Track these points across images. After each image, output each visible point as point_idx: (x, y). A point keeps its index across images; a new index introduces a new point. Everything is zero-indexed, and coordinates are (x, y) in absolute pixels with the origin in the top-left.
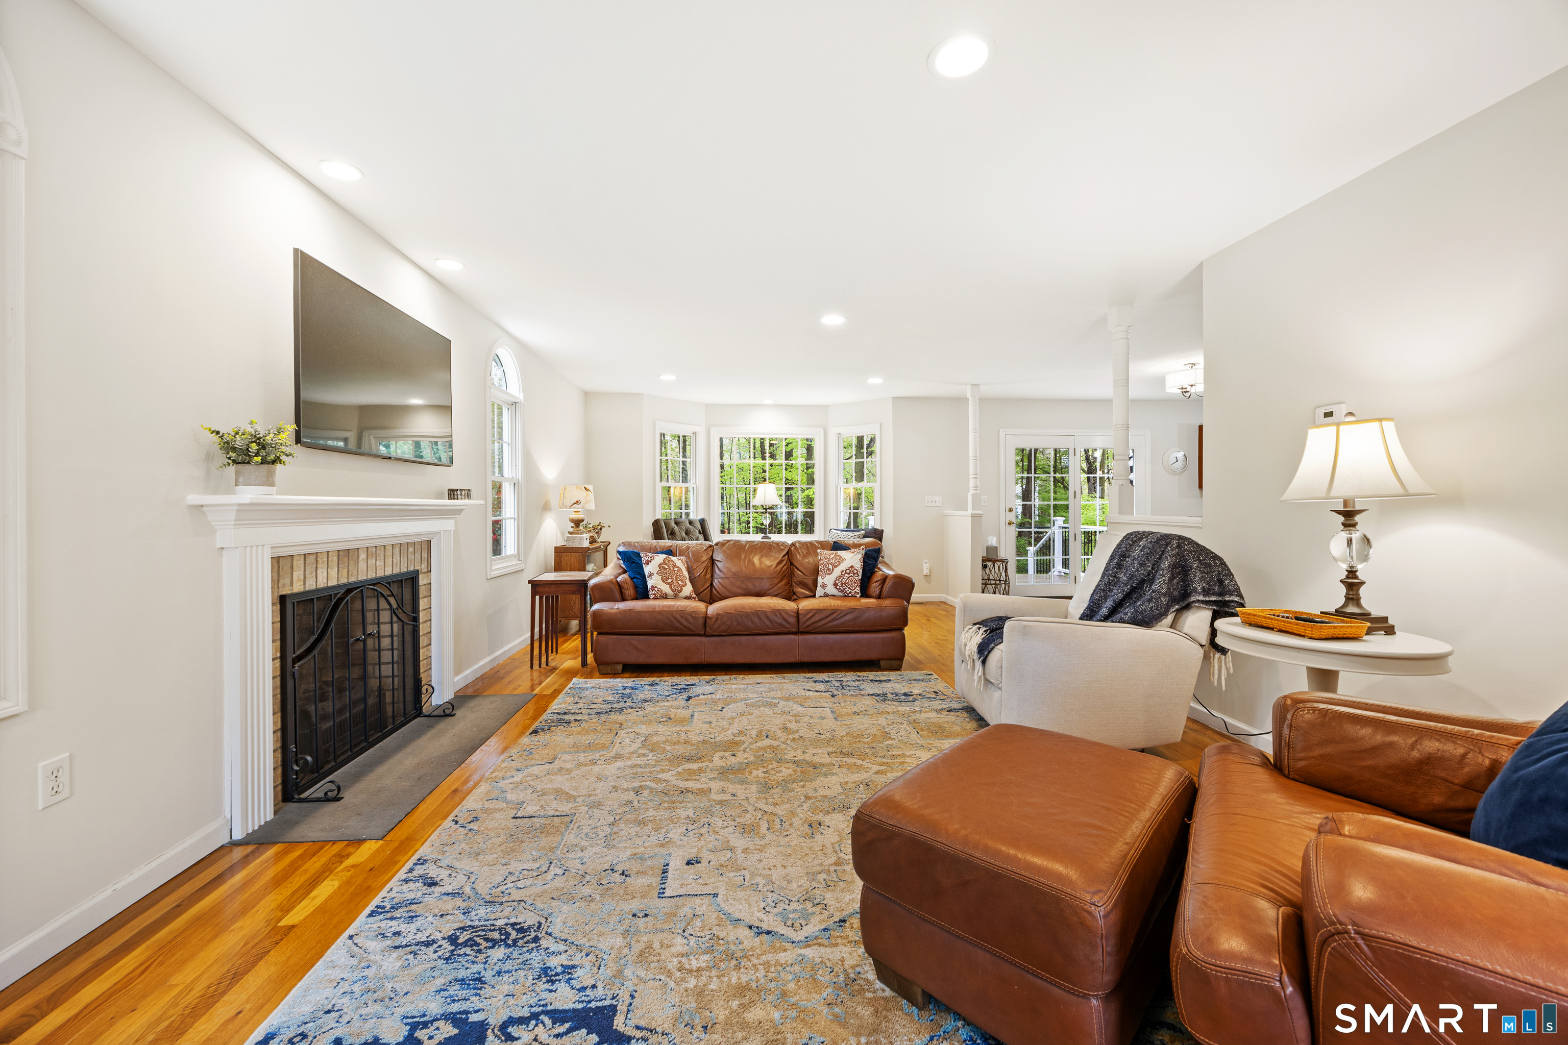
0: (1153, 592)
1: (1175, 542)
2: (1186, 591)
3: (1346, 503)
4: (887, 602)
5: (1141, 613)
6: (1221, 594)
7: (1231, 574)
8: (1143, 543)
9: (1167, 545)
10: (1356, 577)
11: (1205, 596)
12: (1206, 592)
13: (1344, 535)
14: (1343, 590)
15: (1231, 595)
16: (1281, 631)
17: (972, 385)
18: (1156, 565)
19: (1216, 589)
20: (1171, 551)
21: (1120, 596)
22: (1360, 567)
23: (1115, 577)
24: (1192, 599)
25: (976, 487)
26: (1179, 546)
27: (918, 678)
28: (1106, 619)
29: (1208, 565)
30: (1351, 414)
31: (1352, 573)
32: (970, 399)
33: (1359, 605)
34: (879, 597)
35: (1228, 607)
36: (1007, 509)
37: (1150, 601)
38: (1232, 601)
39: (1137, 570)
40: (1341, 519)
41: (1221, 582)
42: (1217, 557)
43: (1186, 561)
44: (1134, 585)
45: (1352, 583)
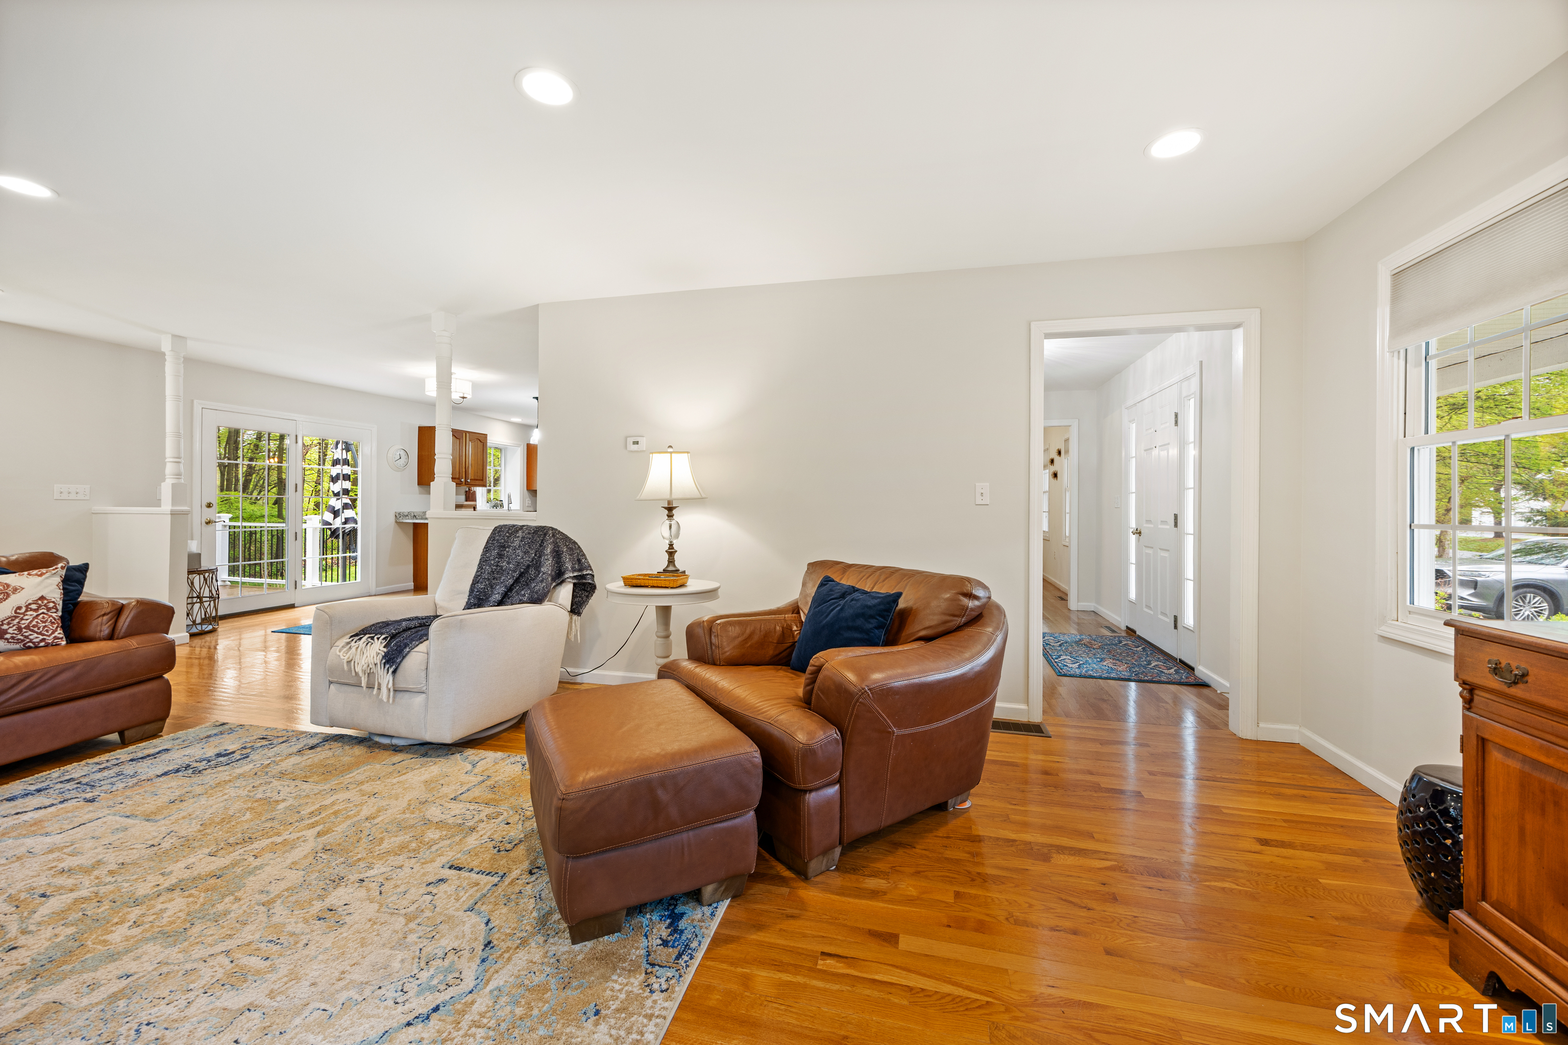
0: (544, 574)
1: (551, 532)
2: (560, 571)
3: (669, 503)
4: (133, 643)
5: (537, 593)
6: (580, 570)
7: (584, 555)
8: (520, 534)
9: (545, 535)
10: (673, 548)
11: (573, 573)
12: (574, 570)
13: (668, 522)
14: (666, 556)
15: (587, 570)
16: (653, 587)
17: (174, 336)
18: (540, 553)
19: (576, 566)
20: (549, 540)
21: (511, 581)
22: (674, 542)
23: (497, 566)
24: (566, 576)
25: (178, 475)
26: (553, 536)
27: (209, 733)
28: (500, 603)
29: (571, 549)
30: (670, 447)
31: (671, 545)
32: (167, 353)
33: (674, 566)
34: (111, 637)
35: (585, 579)
36: (204, 504)
37: (542, 581)
38: (588, 574)
39: (523, 558)
40: (666, 512)
41: (579, 561)
42: (575, 543)
43: (558, 547)
44: (522, 570)
45: (671, 552)
